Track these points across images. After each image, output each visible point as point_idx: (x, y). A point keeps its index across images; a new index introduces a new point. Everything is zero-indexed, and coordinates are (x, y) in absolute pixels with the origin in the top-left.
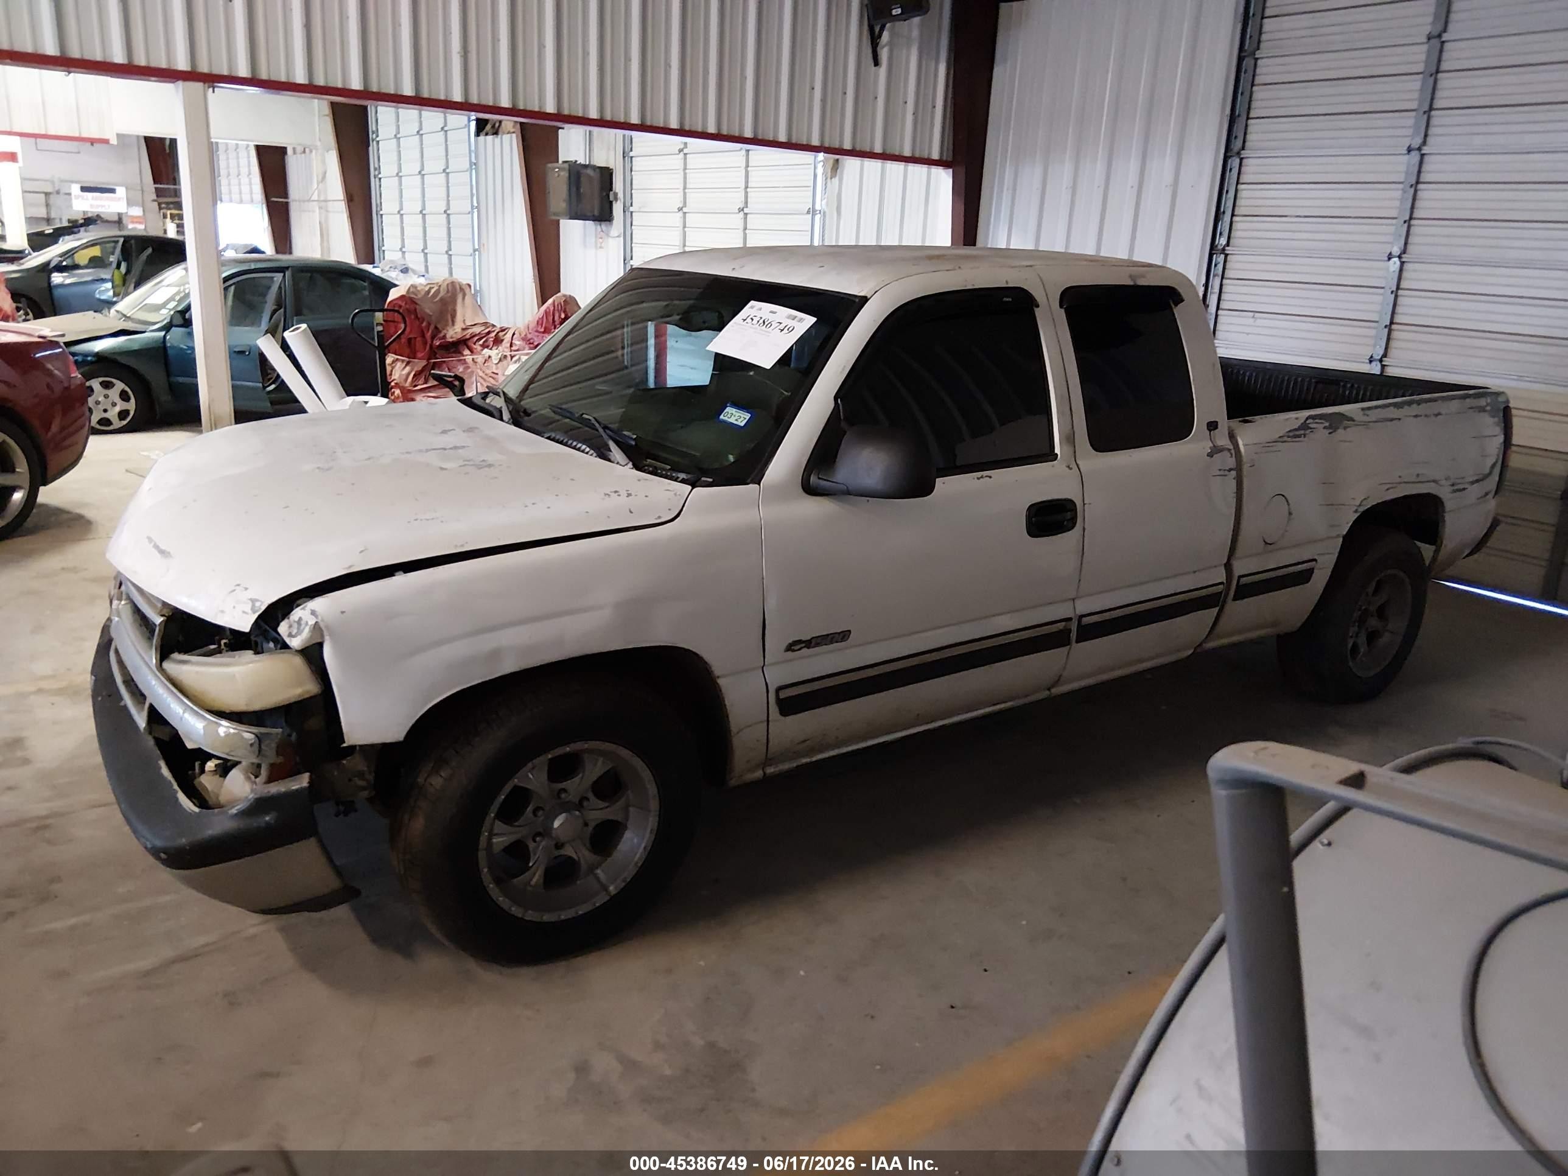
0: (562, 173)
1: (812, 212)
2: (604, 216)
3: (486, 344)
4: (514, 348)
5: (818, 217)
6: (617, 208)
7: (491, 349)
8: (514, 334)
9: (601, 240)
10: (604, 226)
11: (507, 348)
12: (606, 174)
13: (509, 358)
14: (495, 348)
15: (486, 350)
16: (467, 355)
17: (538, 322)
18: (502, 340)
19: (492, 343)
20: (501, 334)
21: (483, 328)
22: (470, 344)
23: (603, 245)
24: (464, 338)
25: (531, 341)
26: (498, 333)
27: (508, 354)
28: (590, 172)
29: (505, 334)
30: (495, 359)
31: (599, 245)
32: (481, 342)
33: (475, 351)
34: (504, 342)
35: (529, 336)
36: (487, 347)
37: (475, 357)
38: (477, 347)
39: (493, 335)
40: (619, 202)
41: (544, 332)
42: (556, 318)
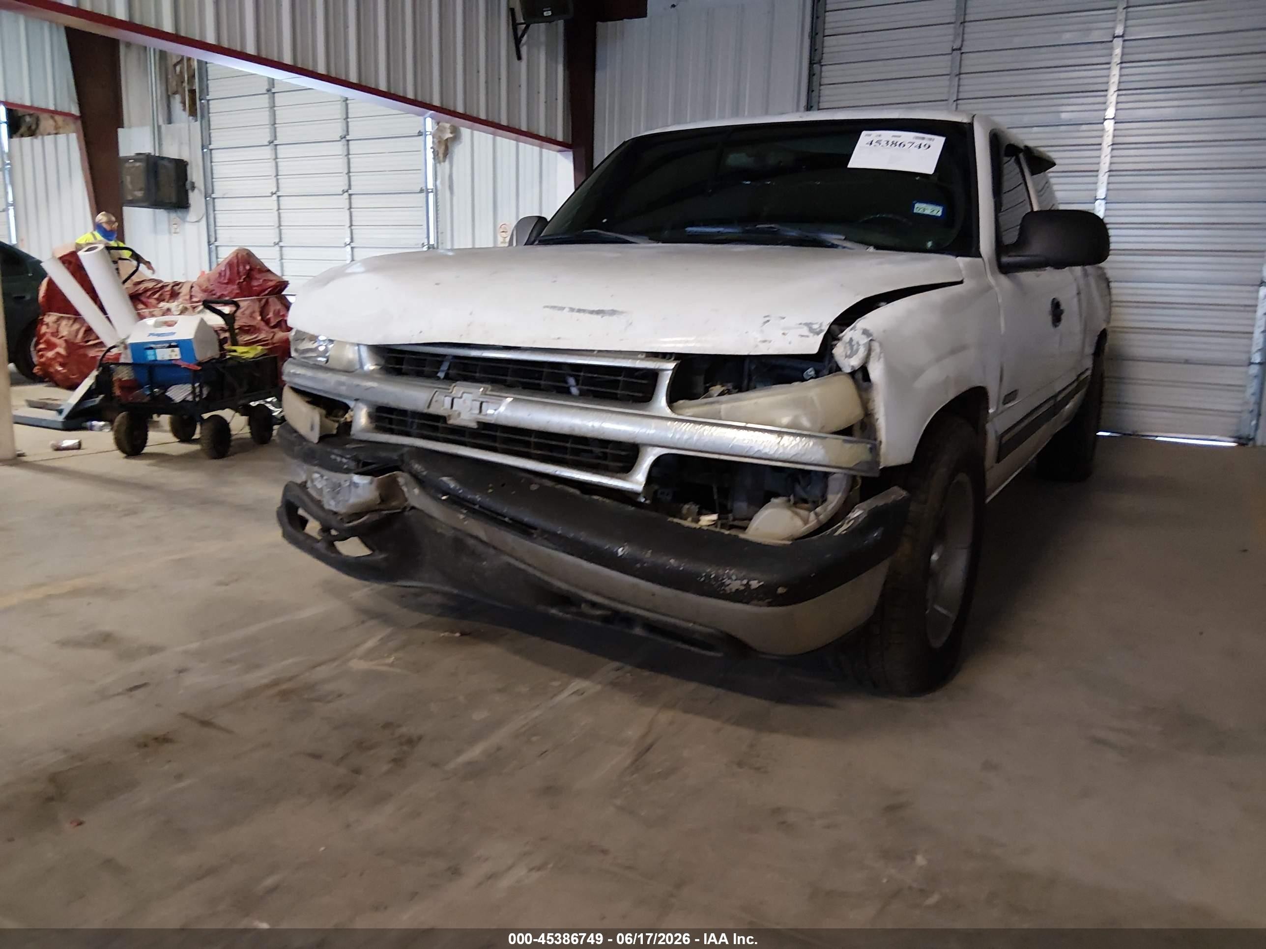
0: (138, 164)
1: (424, 191)
2: (180, 204)
3: (162, 297)
4: (194, 299)
5: (431, 196)
6: (195, 198)
7: (167, 302)
8: (192, 287)
9: (175, 226)
10: (180, 213)
11: (186, 300)
12: (181, 166)
13: (191, 309)
14: (171, 301)
15: (162, 304)
16: (142, 309)
17: (220, 274)
18: (179, 294)
19: (168, 296)
20: (176, 288)
21: (154, 284)
22: (143, 299)
23: (178, 230)
24: (137, 292)
25: (214, 292)
26: (173, 286)
27: (188, 306)
28: (165, 163)
29: (181, 288)
30: (176, 311)
31: (173, 231)
32: (156, 296)
33: (149, 304)
34: (181, 295)
35: (211, 288)
36: (163, 300)
37: (151, 310)
38: (152, 301)
39: (169, 288)
40: (196, 191)
41: (227, 283)
42: (241, 268)
